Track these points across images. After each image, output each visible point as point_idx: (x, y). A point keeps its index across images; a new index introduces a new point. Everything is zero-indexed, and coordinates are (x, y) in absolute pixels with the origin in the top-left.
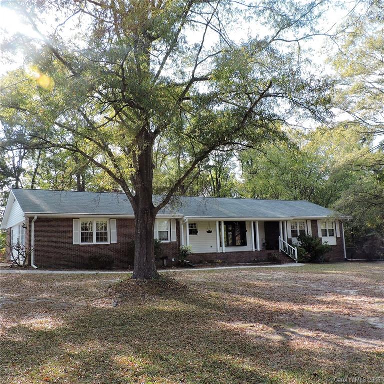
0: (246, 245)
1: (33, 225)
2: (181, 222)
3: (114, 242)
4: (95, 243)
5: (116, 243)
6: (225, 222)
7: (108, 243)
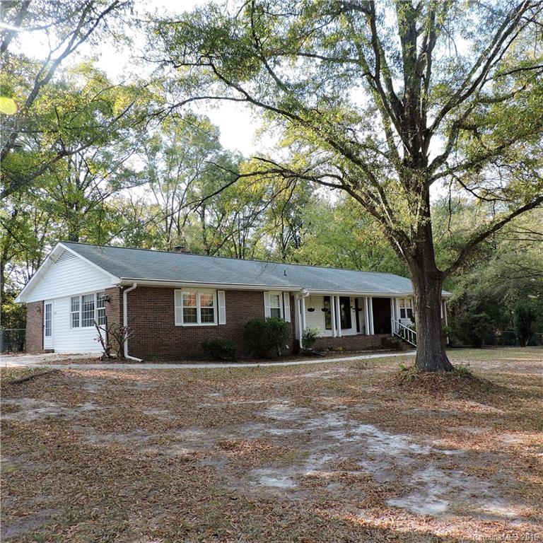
0: (351, 328)
1: (125, 296)
2: (297, 297)
3: (223, 322)
4: (200, 323)
5: (225, 323)
6: (340, 297)
7: (215, 324)
